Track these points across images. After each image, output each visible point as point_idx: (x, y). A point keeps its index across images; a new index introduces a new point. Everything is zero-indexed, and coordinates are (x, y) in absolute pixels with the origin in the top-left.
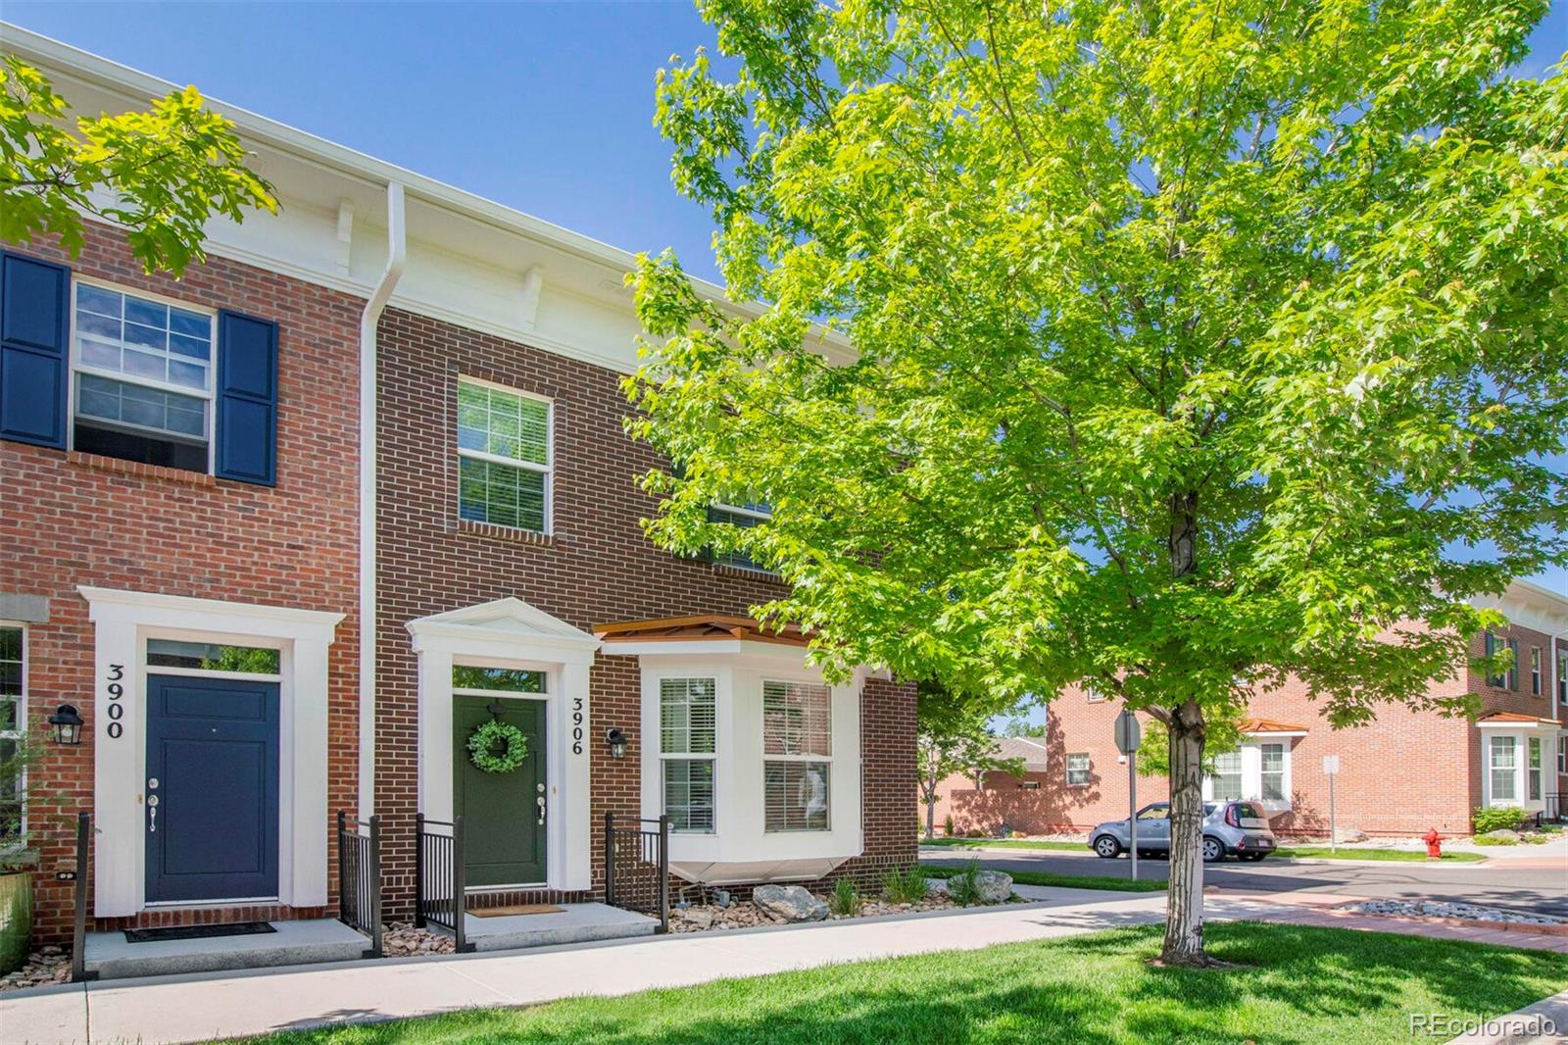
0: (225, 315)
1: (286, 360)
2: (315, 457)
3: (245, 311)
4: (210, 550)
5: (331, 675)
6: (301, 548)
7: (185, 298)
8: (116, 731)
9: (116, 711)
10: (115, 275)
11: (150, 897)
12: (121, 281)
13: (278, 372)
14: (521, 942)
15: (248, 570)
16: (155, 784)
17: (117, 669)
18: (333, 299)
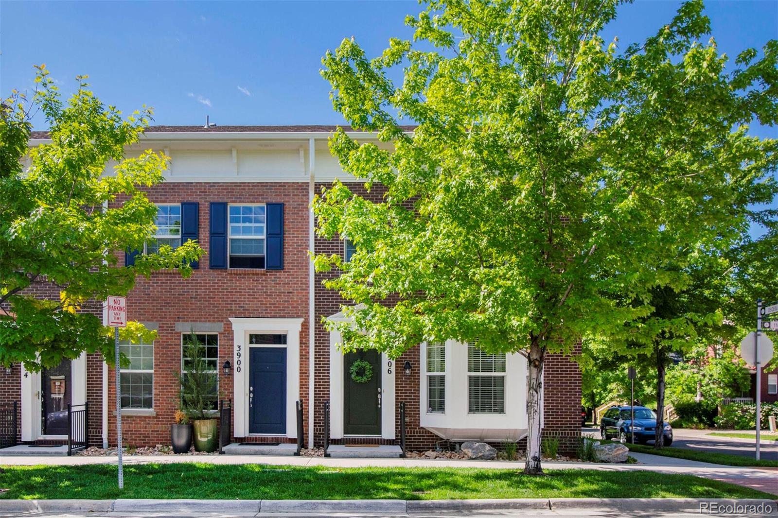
0: (268, 204)
1: (286, 217)
2: (295, 254)
3: (274, 201)
4: (265, 298)
5: (301, 343)
6: (291, 293)
7: (257, 202)
8: (239, 370)
9: (239, 362)
10: (238, 200)
11: (250, 432)
12: (240, 202)
13: (284, 222)
14: (346, 455)
15: (275, 304)
16: (252, 389)
17: (239, 347)
18: (301, 186)
